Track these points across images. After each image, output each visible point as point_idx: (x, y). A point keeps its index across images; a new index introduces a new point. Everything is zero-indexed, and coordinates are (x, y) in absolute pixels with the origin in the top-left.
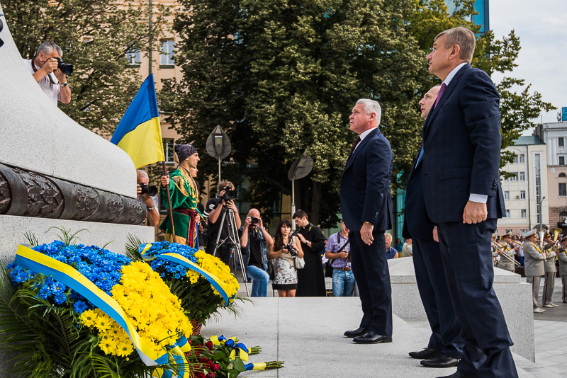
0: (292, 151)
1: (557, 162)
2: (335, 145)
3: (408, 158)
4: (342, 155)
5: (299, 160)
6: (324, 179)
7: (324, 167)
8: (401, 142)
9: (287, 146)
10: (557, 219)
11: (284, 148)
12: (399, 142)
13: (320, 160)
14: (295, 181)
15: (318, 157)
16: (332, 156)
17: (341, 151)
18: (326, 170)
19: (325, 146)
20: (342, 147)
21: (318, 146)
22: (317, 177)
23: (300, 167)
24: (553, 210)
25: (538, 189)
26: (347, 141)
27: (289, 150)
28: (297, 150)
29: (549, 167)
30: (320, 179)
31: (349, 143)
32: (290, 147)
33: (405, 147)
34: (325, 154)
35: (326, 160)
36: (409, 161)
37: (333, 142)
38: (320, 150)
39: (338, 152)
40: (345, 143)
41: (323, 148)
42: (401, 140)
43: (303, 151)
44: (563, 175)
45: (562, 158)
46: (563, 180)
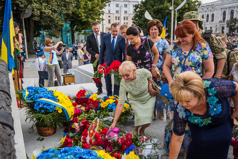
0: (22, 6)
2: (42, 5)
3: (70, 12)
4: (45, 9)
5: (25, 10)
6: (38, 19)
7: (38, 14)
8: (67, 5)
9: (20, 3)
10: (108, 31)
11: (19, 4)
12: (66, 5)
13: (36, 11)
14: (24, 19)
15: (35, 10)
16: (41, 10)
17: (45, 8)
18: (39, 16)
19: (38, 5)
20: (45, 6)
21: (35, 5)
22: (35, 18)
23: (26, 13)
24: (107, 28)
26: (47, 3)
27: (21, 6)
28: (24, 6)
29: (106, 14)
30: (36, 19)
31: (48, 4)
32: (22, 4)
33: (69, 7)
34: (38, 9)
35: (39, 11)
36: (70, 13)
37: (41, 4)
38: (35, 7)
39: (43, 8)
40: (46, 4)
41: (37, 6)
42: (67, 4)
43: (27, 6)
44: (109, 17)
45: (109, 11)
46: (109, 18)
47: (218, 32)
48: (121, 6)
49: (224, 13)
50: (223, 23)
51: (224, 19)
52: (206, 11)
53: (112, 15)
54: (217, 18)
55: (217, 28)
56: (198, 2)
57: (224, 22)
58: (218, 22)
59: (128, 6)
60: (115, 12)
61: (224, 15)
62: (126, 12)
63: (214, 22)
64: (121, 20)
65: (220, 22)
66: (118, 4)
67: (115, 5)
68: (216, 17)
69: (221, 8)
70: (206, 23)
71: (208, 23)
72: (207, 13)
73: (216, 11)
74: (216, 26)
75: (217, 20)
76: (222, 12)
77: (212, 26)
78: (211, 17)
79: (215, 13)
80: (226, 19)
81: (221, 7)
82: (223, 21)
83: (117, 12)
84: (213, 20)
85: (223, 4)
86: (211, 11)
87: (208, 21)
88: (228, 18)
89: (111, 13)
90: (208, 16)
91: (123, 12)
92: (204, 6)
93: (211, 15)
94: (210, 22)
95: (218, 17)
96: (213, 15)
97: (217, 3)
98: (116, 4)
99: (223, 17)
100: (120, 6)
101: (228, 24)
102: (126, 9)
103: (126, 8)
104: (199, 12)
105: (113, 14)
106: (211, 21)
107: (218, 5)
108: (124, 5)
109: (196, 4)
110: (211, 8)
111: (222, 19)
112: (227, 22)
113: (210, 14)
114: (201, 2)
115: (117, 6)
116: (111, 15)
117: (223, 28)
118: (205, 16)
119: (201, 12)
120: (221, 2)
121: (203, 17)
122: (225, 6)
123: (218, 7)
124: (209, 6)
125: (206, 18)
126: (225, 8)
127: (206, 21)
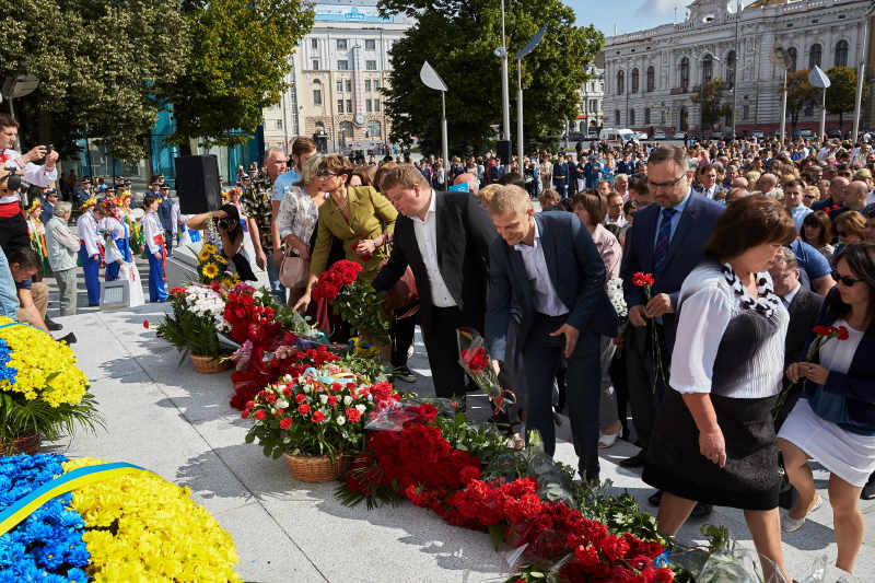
1: (311, 68)
10: (314, 129)
24: (309, 119)
25: (295, 97)
29: (304, 72)
44: (317, 81)
45: (316, 63)
46: (317, 87)
47: (668, 124)
48: (353, 44)
49: (685, 65)
50: (683, 97)
51: (685, 80)
52: (629, 59)
53: (327, 75)
54: (663, 80)
55: (666, 112)
57: (685, 91)
58: (668, 92)
59: (377, 43)
60: (334, 67)
61: (683, 70)
62: (371, 64)
63: (656, 93)
64: (357, 91)
65: (672, 94)
66: (345, 40)
67: (333, 44)
68: (661, 77)
69: (674, 50)
70: (632, 96)
71: (639, 95)
72: (632, 66)
73: (658, 58)
74: (663, 103)
75: (663, 87)
76: (679, 62)
77: (649, 106)
78: (646, 77)
79: (657, 62)
80: (692, 83)
81: (672, 44)
82: (682, 90)
83: (343, 64)
84: (651, 88)
85: (677, 36)
86: (644, 57)
87: (637, 89)
88: (695, 78)
89: (324, 68)
90: (635, 73)
91: (363, 66)
92: (623, 43)
93: (646, 70)
94: (643, 93)
95: (668, 77)
96: (651, 73)
97: (662, 32)
98: (338, 40)
99: (682, 77)
100: (350, 44)
101: (696, 100)
102: (372, 55)
103: (371, 52)
104: (609, 63)
105: (329, 72)
106: (645, 88)
107: (665, 37)
108: (362, 43)
110: (644, 49)
111: (678, 84)
112: (694, 91)
113: (642, 66)
115: (342, 44)
116: (324, 78)
117: (684, 114)
118: (625, 76)
119: (614, 61)
120: (671, 30)
121: (620, 77)
122: (684, 41)
123: (665, 44)
124: (636, 44)
125: (630, 79)
126: (684, 49)
127: (630, 90)
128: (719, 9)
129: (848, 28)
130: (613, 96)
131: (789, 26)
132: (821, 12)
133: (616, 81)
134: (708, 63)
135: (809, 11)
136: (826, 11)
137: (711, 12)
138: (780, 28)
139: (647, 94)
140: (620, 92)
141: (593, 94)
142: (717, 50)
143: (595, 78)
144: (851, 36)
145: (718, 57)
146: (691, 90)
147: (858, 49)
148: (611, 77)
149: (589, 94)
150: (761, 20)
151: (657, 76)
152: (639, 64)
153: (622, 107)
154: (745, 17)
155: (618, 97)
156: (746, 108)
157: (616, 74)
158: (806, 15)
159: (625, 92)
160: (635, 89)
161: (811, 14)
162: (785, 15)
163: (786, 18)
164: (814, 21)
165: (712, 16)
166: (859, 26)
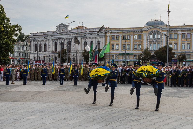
47: (51, 62)
49: (56, 44)
50: (55, 54)
51: (56, 49)
52: (38, 41)
55: (50, 58)
56: (18, 27)
61: (55, 45)
63: (47, 52)
65: (52, 53)
68: (49, 47)
69: (52, 39)
70: (39, 53)
72: (39, 43)
73: (48, 41)
74: (49, 56)
75: (49, 50)
76: (54, 43)
77: (45, 56)
78: (44, 47)
79: (47, 43)
80: (58, 50)
81: (52, 37)
82: (55, 52)
84: (45, 50)
85: (53, 35)
86: (43, 41)
87: (41, 51)
88: (59, 49)
90: (40, 45)
92: (36, 35)
94: (43, 52)
95: (51, 47)
96: (45, 45)
97: (48, 33)
99: (55, 48)
101: (59, 55)
104: (32, 41)
106: (44, 50)
107: (49, 35)
109: (16, 28)
110: (43, 38)
111: (54, 50)
112: (59, 52)
113: (43, 43)
114: (21, 27)
117: (56, 59)
118: (37, 46)
119: (34, 41)
120: (51, 33)
121: (36, 46)
122: (55, 37)
123: (49, 37)
124: (41, 36)
125: (39, 47)
126: (56, 39)
127: (39, 50)
128: (65, 28)
129: (100, 38)
130: (33, 52)
131: (85, 35)
132: (93, 33)
133: (34, 47)
134: (62, 44)
135: (90, 32)
136: (94, 32)
137: (63, 29)
138: (82, 36)
139: (44, 52)
140: (36, 51)
141: (27, 51)
142: (65, 40)
143: (27, 46)
144: (100, 40)
145: (66, 42)
146: (58, 52)
147: (102, 44)
148: (33, 46)
149: (25, 51)
150: (77, 33)
151: (47, 47)
152: (42, 43)
153: (36, 56)
154: (73, 31)
155: (35, 53)
156: (74, 58)
157: (34, 45)
158: (89, 33)
159: (37, 51)
160: (40, 50)
161: (90, 33)
162: (83, 32)
163: (84, 33)
164: (91, 35)
165: (63, 30)
166: (102, 37)
